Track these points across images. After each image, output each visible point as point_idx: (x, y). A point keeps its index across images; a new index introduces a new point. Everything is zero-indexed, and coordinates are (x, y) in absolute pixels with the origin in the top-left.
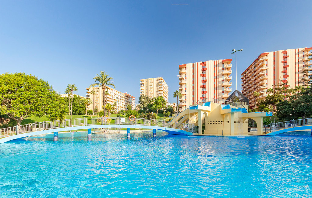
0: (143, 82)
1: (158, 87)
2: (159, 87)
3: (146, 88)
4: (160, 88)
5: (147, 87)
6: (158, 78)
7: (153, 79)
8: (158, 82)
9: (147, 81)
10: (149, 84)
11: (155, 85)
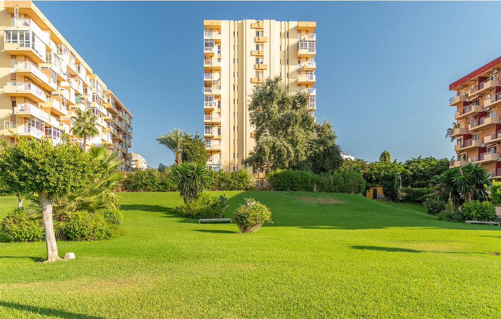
0: (215, 36)
1: (293, 68)
2: (297, 67)
3: (234, 68)
4: (299, 71)
5: (240, 61)
6: (293, 24)
7: (266, 23)
8: (293, 41)
9: (240, 34)
10: (250, 46)
11: (277, 56)
